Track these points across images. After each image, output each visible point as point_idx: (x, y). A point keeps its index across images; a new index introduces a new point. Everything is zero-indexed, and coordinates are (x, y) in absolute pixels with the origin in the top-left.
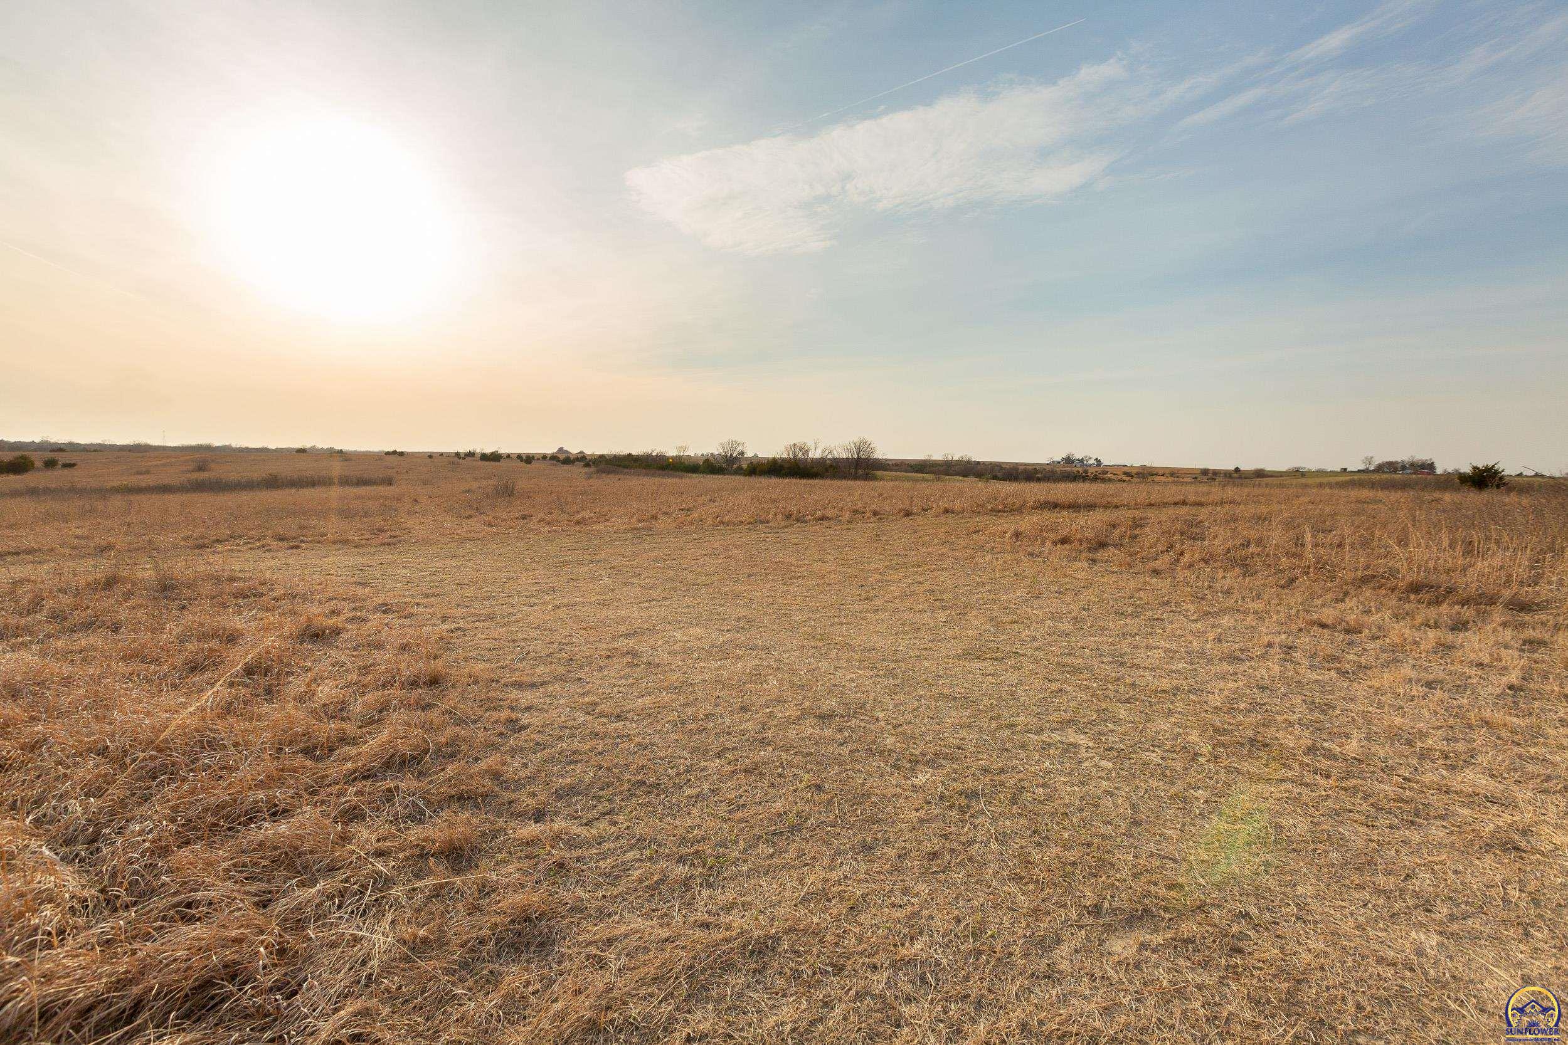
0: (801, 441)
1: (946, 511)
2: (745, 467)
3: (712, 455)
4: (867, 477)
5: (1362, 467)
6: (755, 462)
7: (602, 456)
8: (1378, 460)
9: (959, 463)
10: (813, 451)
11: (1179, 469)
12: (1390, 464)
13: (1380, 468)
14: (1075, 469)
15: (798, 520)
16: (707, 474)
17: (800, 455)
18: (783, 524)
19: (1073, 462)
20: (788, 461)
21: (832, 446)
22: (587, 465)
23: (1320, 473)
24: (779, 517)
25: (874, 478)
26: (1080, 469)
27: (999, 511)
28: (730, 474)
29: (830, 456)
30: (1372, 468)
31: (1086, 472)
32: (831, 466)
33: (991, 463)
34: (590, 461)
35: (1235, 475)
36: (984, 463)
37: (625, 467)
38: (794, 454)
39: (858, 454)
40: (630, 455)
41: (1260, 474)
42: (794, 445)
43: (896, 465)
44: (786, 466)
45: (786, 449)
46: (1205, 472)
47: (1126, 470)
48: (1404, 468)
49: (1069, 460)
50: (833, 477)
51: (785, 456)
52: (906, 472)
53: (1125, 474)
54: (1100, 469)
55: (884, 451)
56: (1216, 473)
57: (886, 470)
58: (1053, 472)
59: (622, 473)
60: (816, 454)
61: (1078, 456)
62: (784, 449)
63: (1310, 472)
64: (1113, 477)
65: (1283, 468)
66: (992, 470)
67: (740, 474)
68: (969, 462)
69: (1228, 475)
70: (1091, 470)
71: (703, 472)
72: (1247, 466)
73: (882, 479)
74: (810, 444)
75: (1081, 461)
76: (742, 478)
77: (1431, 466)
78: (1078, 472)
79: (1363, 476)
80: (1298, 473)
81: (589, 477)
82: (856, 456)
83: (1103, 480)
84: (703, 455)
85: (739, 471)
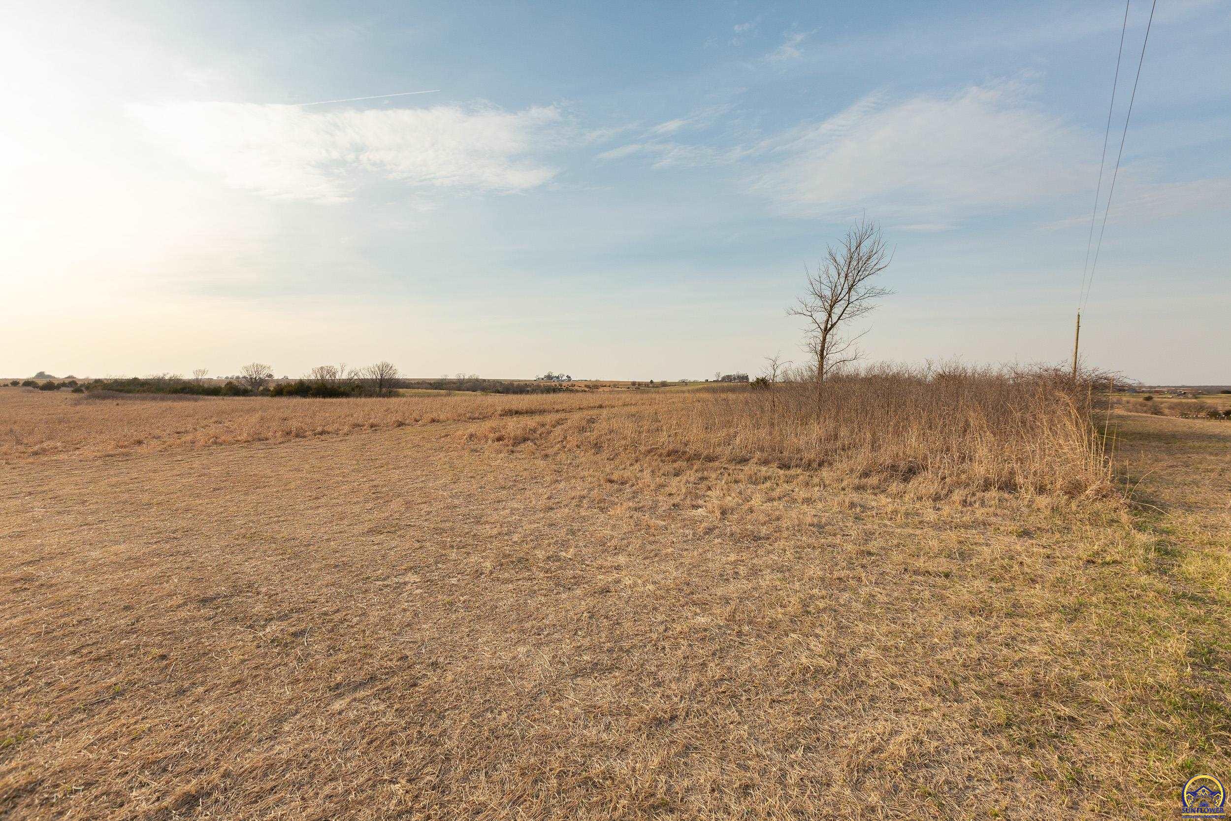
0: (328, 365)
1: (433, 421)
2: (272, 389)
3: (238, 378)
4: (389, 395)
5: (715, 379)
6: (283, 383)
7: (97, 381)
8: (722, 375)
9: (469, 381)
10: (340, 373)
11: (619, 382)
12: (728, 377)
13: (724, 379)
14: (553, 384)
15: (297, 436)
16: (230, 396)
17: (327, 377)
18: (280, 440)
19: (552, 378)
20: (316, 382)
21: (358, 369)
22: (76, 391)
23: (695, 383)
24: (279, 434)
25: (397, 395)
26: (557, 384)
27: (474, 419)
28: (256, 395)
29: (356, 377)
30: (720, 379)
31: (561, 385)
32: (357, 386)
33: (494, 381)
34: (82, 386)
35: (651, 385)
36: (489, 380)
37: (129, 392)
38: (322, 376)
39: (382, 375)
40: (135, 379)
41: (664, 384)
42: (322, 368)
43: (418, 383)
44: (315, 386)
45: (314, 371)
46: (634, 384)
47: (586, 383)
48: (735, 379)
49: (549, 377)
50: (360, 395)
51: (312, 377)
52: (426, 388)
53: (586, 386)
54: (570, 383)
55: (403, 372)
56: (640, 384)
57: (410, 388)
58: (539, 386)
59: (123, 398)
60: (343, 375)
61: (555, 374)
62: (311, 371)
63: (690, 382)
64: (579, 389)
65: (676, 379)
66: (495, 386)
67: (267, 395)
68: (477, 380)
69: (647, 385)
70: (564, 384)
71: (225, 395)
72: (657, 380)
73: (403, 396)
74: (337, 367)
75: (558, 377)
76: (269, 398)
77: (747, 378)
78: (556, 385)
79: (715, 385)
80: (684, 383)
81: (77, 403)
82: (379, 377)
83: (572, 391)
84: (227, 378)
85: (266, 393)
